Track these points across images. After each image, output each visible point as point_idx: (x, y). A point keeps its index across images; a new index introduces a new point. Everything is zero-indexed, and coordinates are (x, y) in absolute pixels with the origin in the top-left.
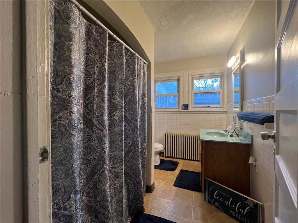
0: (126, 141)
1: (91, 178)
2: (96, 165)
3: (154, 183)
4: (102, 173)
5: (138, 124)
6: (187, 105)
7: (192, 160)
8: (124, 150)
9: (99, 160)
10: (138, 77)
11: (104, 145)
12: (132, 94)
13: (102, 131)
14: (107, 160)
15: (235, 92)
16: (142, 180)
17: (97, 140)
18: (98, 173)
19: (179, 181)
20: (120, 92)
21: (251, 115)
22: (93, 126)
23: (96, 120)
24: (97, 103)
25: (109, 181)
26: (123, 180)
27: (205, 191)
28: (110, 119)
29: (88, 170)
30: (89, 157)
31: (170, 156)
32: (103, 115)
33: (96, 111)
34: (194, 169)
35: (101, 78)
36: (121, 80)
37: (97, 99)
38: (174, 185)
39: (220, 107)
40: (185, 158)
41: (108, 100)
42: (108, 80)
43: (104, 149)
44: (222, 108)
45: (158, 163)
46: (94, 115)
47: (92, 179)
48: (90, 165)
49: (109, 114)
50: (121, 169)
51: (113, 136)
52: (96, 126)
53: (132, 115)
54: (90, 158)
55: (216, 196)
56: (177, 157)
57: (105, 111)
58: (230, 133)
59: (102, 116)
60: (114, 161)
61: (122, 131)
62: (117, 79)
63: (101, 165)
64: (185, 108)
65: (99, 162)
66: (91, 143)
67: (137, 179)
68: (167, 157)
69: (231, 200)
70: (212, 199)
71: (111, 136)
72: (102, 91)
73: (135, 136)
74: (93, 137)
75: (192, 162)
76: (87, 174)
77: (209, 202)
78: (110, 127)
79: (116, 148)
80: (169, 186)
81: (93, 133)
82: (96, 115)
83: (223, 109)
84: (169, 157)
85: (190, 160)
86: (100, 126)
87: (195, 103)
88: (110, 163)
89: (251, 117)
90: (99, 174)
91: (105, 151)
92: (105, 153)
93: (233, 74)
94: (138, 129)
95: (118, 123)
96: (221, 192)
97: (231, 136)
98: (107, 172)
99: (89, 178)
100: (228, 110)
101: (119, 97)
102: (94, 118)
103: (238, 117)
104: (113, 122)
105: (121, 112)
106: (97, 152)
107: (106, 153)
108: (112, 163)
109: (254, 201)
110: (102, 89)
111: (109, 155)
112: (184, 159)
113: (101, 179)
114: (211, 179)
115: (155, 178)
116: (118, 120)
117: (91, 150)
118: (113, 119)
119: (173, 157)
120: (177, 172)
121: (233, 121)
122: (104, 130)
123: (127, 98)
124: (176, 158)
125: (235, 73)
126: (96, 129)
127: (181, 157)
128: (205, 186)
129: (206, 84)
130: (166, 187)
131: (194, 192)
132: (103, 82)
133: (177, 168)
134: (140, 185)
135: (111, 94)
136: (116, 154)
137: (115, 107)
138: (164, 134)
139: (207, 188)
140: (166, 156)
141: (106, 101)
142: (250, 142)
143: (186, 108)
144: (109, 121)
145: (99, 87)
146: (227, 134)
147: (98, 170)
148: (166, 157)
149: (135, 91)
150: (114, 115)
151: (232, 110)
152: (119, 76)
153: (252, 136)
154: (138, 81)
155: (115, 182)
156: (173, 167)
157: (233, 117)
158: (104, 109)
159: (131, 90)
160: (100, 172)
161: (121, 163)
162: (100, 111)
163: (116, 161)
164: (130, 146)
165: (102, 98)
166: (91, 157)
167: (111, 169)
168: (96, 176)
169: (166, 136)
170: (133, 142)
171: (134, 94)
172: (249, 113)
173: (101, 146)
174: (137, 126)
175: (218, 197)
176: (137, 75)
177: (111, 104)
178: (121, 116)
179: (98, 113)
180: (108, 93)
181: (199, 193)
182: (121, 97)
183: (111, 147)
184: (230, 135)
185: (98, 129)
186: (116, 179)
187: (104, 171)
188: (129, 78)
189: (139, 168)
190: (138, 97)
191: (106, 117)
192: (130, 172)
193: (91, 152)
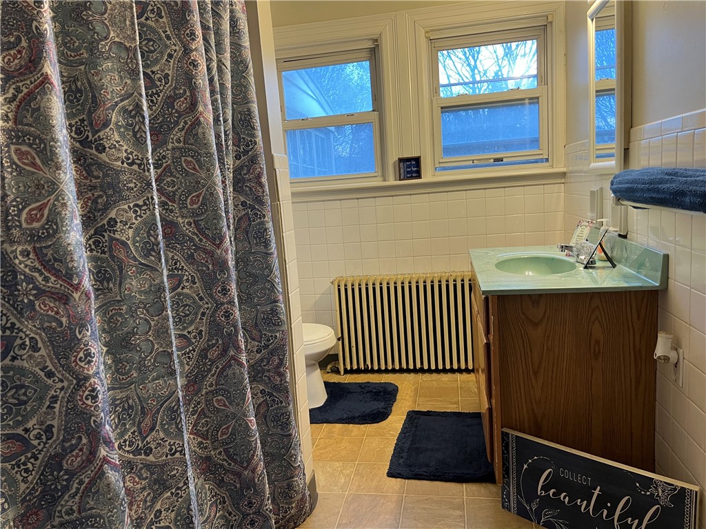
0: (185, 328)
1: (42, 514)
2: (56, 455)
3: (313, 480)
4: (93, 482)
5: (226, 251)
6: (417, 160)
7: (445, 371)
8: (178, 371)
9: (68, 432)
10: (205, 39)
11: (82, 364)
12: (186, 123)
13: (64, 299)
14: (107, 427)
15: (599, 93)
16: (262, 473)
17: (44, 343)
18: (75, 485)
19: (405, 455)
20: (125, 111)
21: (667, 177)
22: (17, 284)
23: (26, 254)
24: (20, 171)
25: (131, 510)
26: (189, 494)
27: (504, 477)
28: (97, 243)
29: (25, 480)
30: (18, 424)
31: (362, 366)
32: (56, 224)
33: (20, 211)
34: (457, 403)
35: (19, 39)
36: (124, 55)
37: (13, 148)
38: (391, 474)
39: (541, 161)
40: (418, 366)
41: (74, 151)
42: (61, 54)
43: (87, 378)
44: (547, 164)
45: (321, 398)
46: (14, 231)
47: (50, 517)
48: (28, 459)
49: (88, 220)
50: (176, 451)
51: (121, 315)
52: (30, 280)
53: (198, 215)
54: (27, 430)
55: (546, 488)
56: (390, 367)
57: (64, 205)
58: (582, 257)
59: (56, 231)
60: (140, 423)
61: (161, 289)
62: (104, 46)
63: (81, 450)
64: (408, 172)
65: (74, 442)
66: (16, 363)
67: (246, 473)
68: (352, 371)
69: (597, 492)
70: (529, 502)
71: (112, 317)
72: (39, 109)
73: (222, 304)
74: (21, 334)
75: (445, 378)
76: (24, 501)
77: (522, 513)
78: (102, 276)
79: (141, 368)
80: (372, 480)
81: (21, 313)
82: (20, 226)
83: (552, 166)
84: (358, 371)
85: (437, 371)
86: (53, 279)
87: (447, 151)
88: (122, 435)
89: (668, 185)
90: (78, 489)
91: (94, 390)
92: (95, 398)
93: (589, 20)
94: (229, 276)
95: (135, 259)
96: (563, 473)
97: (589, 265)
98: (113, 476)
99: (36, 514)
100: (570, 168)
101: (122, 136)
102: (12, 242)
103: (614, 191)
104: (113, 257)
105: (145, 204)
106: (54, 399)
107: (100, 396)
108: (133, 433)
109: (673, 485)
110: (31, 96)
111: (114, 400)
112: (415, 371)
113: (91, 509)
114: (524, 433)
115: (317, 458)
116: (134, 244)
117: (25, 394)
118: (112, 239)
119: (376, 367)
120: (396, 422)
121: (592, 210)
122: (76, 296)
123: (165, 143)
124: (387, 371)
125: (597, 17)
126: (34, 295)
127: (404, 366)
128: (505, 461)
129: (473, 70)
130: (359, 486)
131: (464, 485)
132: (35, 59)
133: (394, 408)
134: (259, 493)
135: (82, 121)
136: (144, 394)
137: (110, 185)
138: (332, 283)
139: (512, 466)
140: (349, 368)
141: (64, 154)
142: (659, 281)
143: (411, 172)
144: (91, 250)
145: (18, 90)
146: (572, 260)
147: (72, 474)
148: (346, 371)
149: (201, 109)
150: (113, 223)
151: (585, 169)
152: (112, 34)
153: (666, 257)
154: (209, 60)
155: (158, 507)
156: (378, 405)
157: (592, 193)
158: (58, 196)
159: (180, 105)
160: (81, 483)
161: (170, 424)
162: (41, 209)
163: (148, 420)
164: (204, 349)
165: (42, 141)
166: (30, 425)
167: (131, 456)
168: (69, 502)
169: (339, 290)
170: (215, 328)
171: (197, 123)
172: (658, 174)
173: (69, 370)
174: (225, 262)
175: (552, 491)
176: (199, 32)
177: (90, 173)
178: (145, 223)
179: (31, 219)
180: (69, 116)
181: (484, 484)
182: (135, 134)
183: (118, 368)
184: (585, 263)
185: (41, 293)
186: (160, 494)
187: (100, 474)
188: (167, 47)
189: (248, 428)
190: (218, 136)
191: (75, 236)
192: (213, 453)
193: (25, 403)
